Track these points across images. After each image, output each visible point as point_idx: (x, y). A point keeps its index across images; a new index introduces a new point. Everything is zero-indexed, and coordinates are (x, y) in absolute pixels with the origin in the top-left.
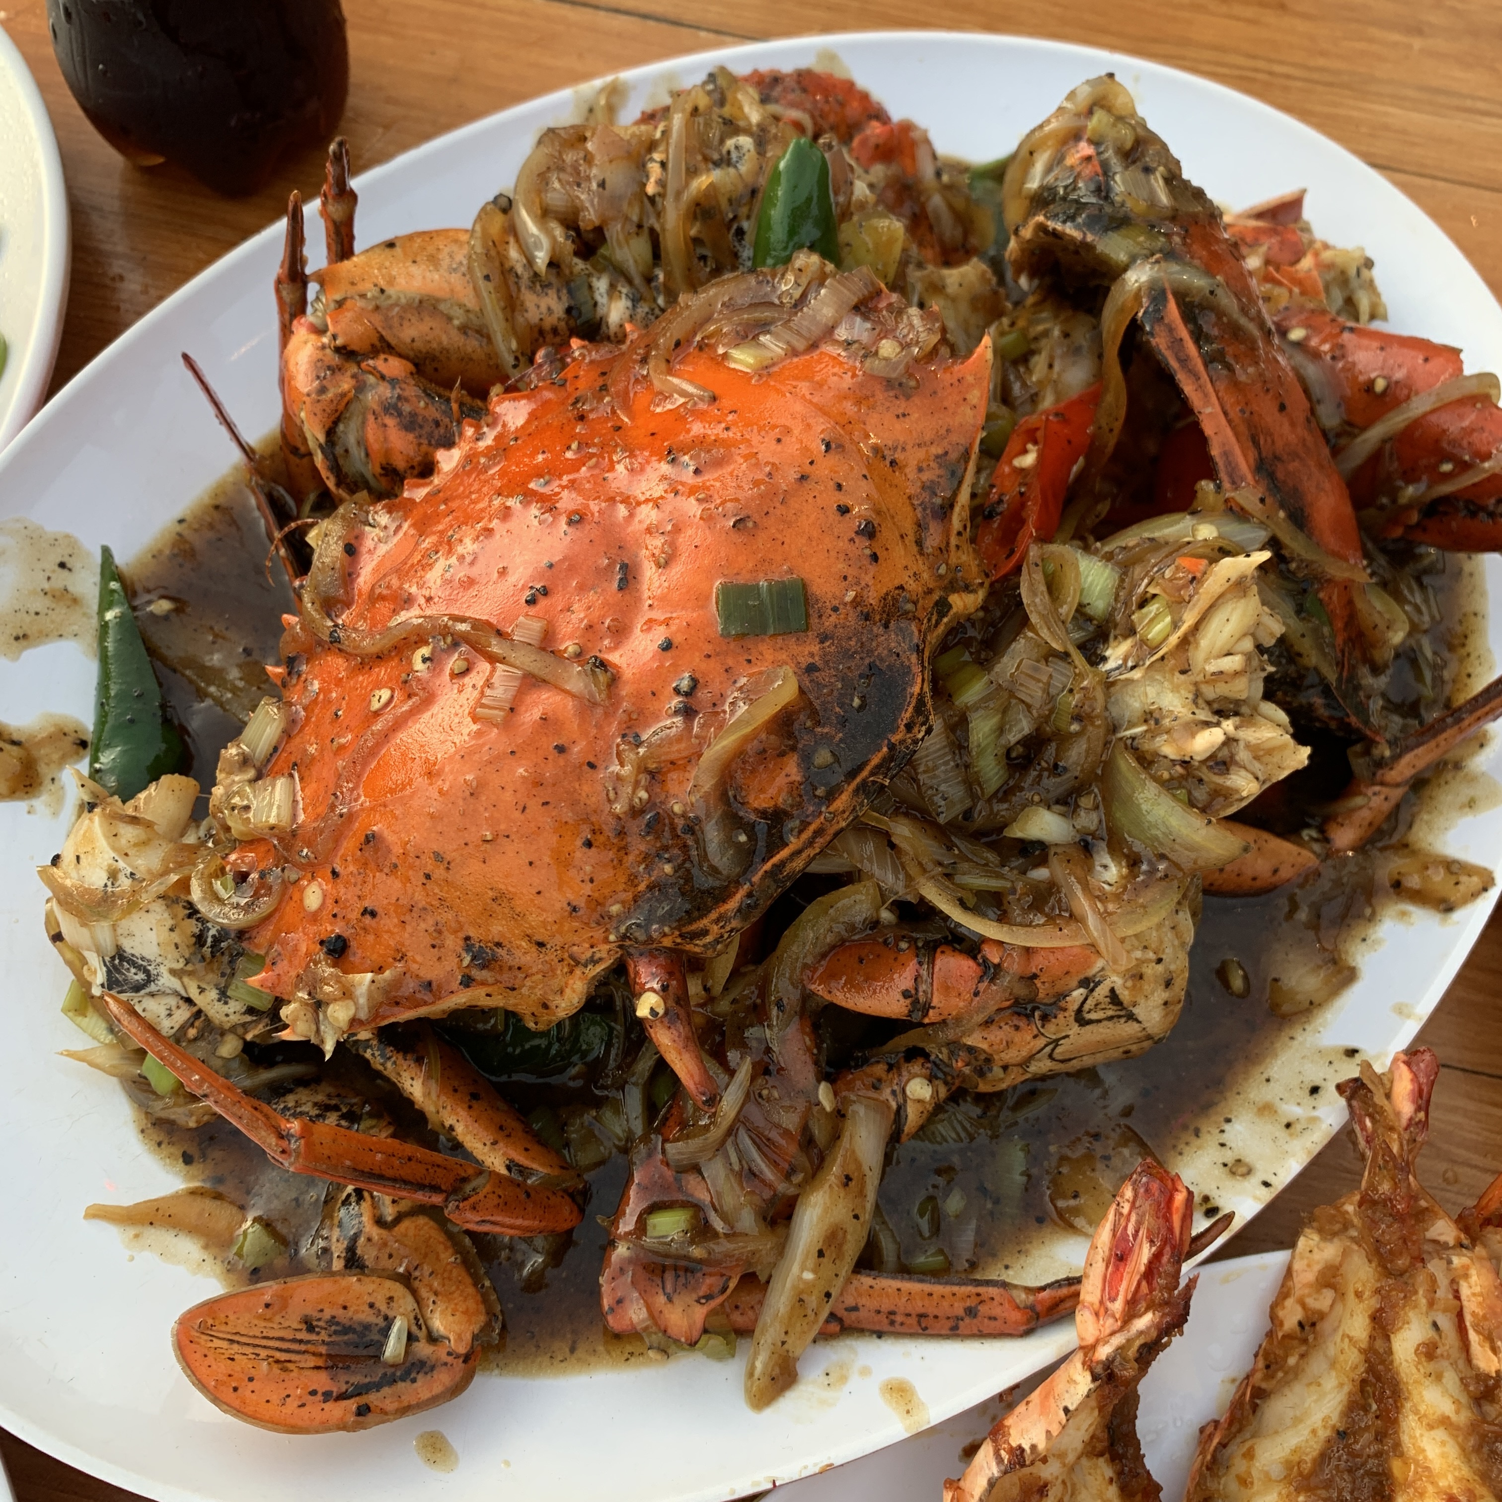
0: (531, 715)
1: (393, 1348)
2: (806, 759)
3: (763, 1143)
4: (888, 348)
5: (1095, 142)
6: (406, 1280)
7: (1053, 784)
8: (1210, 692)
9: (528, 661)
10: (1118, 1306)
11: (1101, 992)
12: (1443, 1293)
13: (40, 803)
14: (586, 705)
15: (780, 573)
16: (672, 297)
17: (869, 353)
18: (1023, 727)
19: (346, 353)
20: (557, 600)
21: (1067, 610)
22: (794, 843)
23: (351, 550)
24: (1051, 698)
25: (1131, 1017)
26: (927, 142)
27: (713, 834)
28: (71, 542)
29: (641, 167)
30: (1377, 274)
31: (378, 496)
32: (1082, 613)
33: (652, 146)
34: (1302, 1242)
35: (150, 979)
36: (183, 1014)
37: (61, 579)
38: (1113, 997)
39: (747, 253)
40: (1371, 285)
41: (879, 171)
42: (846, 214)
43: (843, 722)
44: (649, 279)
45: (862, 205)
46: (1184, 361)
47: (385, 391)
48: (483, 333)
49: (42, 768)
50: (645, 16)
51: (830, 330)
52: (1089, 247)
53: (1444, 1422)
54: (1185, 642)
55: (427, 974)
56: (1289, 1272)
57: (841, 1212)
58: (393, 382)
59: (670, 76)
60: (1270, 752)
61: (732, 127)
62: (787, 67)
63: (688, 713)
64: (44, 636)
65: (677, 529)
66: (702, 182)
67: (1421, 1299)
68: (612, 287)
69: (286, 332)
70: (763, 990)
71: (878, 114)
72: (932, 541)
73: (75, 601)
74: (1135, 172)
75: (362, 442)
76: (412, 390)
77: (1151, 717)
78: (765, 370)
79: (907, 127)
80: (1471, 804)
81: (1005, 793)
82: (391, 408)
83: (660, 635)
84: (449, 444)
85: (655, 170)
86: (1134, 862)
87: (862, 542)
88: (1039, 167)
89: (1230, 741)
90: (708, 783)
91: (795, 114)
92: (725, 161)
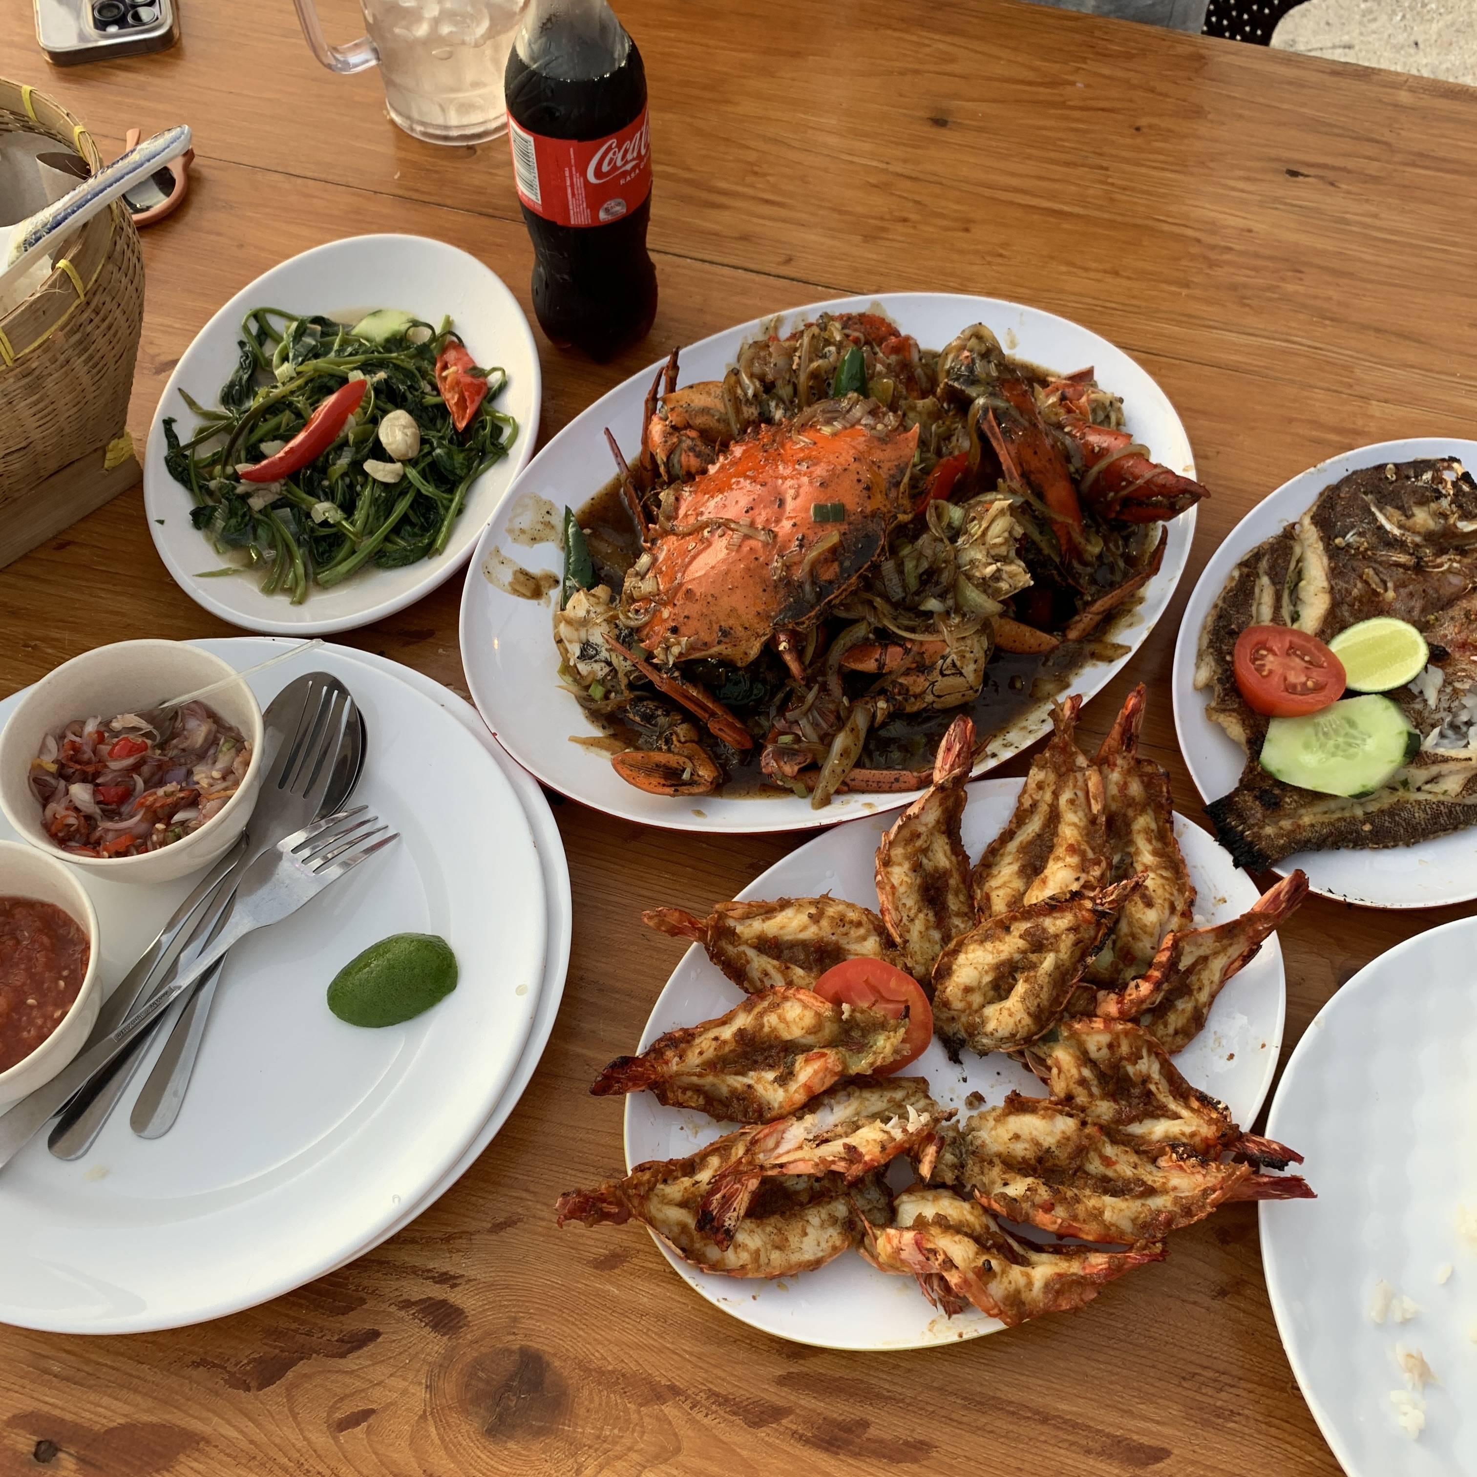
0: (745, 549)
1: (686, 776)
2: (841, 564)
3: (822, 714)
4: (880, 427)
5: (971, 351)
6: (690, 758)
7: (938, 589)
8: (993, 552)
9: (745, 530)
10: (947, 767)
11: (949, 661)
12: (1080, 783)
13: (542, 601)
14: (766, 545)
15: (836, 501)
16: (801, 409)
17: (874, 428)
18: (925, 565)
19: (675, 428)
20: (756, 511)
21: (944, 524)
22: (836, 593)
23: (677, 499)
24: (935, 554)
25: (961, 674)
26: (916, 345)
27: (807, 588)
28: (551, 504)
29: (791, 358)
30: (1124, 406)
31: (684, 482)
32: (950, 525)
33: (795, 350)
34: (1031, 772)
35: (597, 653)
36: (607, 669)
37: (547, 518)
38: (954, 664)
39: (831, 392)
40: (1119, 410)
41: (893, 359)
42: (872, 377)
43: (855, 552)
44: (792, 402)
45: (880, 373)
46: (994, 434)
47: (689, 442)
48: (727, 423)
49: (544, 590)
50: (793, 279)
51: (858, 421)
52: (962, 391)
53: (1075, 824)
54: (984, 533)
55: (707, 639)
56: (1026, 784)
57: (850, 742)
58: (693, 439)
59: (803, 314)
60: (1015, 575)
61: (828, 342)
62: (855, 311)
63: (801, 546)
64: (542, 540)
65: (800, 487)
66: (815, 365)
67: (1071, 784)
68: (777, 405)
69: (648, 421)
70: (824, 664)
71: (896, 334)
72: (893, 494)
73: (553, 527)
74: (985, 362)
75: (679, 462)
76: (699, 443)
77: (972, 562)
78: (835, 434)
79: (908, 338)
80: (1131, 625)
81: (917, 593)
82: (691, 449)
83: (792, 522)
84: (713, 463)
85: (796, 359)
86: (964, 615)
87: (865, 492)
88: (951, 357)
89: (999, 570)
90: (807, 569)
91: (857, 334)
92: (824, 356)
